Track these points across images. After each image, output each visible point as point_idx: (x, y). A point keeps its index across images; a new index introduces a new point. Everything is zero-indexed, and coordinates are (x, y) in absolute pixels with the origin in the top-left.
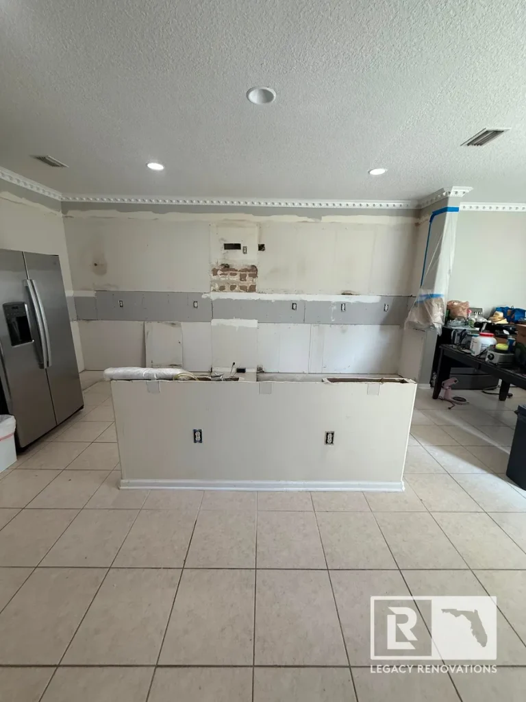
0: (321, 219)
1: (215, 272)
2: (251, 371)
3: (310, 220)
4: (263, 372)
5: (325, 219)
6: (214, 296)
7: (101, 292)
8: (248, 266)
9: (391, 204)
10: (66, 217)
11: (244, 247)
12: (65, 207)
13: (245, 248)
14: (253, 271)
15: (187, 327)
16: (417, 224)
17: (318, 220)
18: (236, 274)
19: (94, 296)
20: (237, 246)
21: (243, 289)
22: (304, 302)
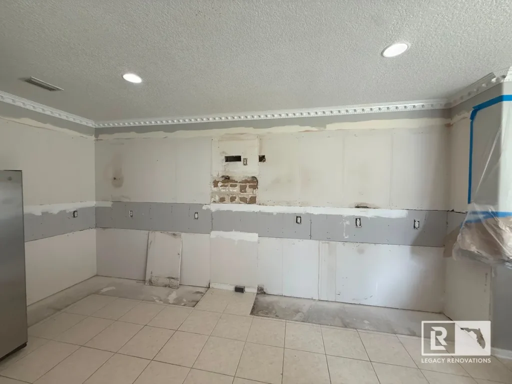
0: (325, 127)
1: (216, 184)
2: (251, 291)
3: (314, 129)
4: (265, 293)
5: (330, 127)
6: (214, 207)
7: (116, 203)
8: (249, 177)
9: (410, 106)
10: (97, 140)
11: (244, 159)
12: (98, 132)
13: (246, 160)
14: (254, 182)
15: (187, 239)
16: (449, 126)
17: (322, 129)
18: (236, 186)
19: (110, 206)
20: (238, 159)
21: (244, 200)
22: (310, 215)
